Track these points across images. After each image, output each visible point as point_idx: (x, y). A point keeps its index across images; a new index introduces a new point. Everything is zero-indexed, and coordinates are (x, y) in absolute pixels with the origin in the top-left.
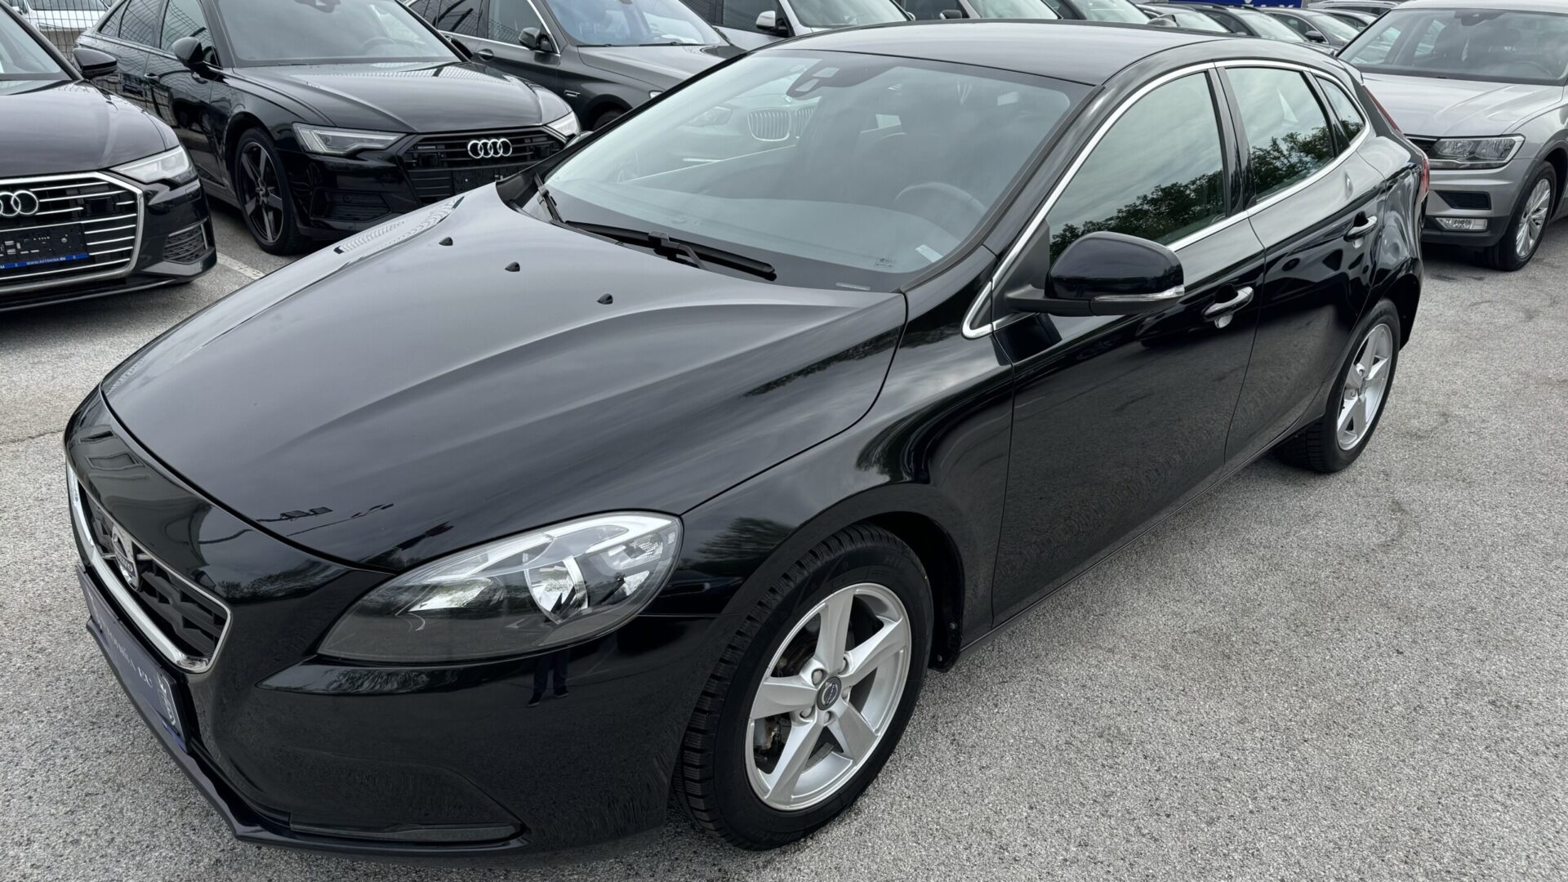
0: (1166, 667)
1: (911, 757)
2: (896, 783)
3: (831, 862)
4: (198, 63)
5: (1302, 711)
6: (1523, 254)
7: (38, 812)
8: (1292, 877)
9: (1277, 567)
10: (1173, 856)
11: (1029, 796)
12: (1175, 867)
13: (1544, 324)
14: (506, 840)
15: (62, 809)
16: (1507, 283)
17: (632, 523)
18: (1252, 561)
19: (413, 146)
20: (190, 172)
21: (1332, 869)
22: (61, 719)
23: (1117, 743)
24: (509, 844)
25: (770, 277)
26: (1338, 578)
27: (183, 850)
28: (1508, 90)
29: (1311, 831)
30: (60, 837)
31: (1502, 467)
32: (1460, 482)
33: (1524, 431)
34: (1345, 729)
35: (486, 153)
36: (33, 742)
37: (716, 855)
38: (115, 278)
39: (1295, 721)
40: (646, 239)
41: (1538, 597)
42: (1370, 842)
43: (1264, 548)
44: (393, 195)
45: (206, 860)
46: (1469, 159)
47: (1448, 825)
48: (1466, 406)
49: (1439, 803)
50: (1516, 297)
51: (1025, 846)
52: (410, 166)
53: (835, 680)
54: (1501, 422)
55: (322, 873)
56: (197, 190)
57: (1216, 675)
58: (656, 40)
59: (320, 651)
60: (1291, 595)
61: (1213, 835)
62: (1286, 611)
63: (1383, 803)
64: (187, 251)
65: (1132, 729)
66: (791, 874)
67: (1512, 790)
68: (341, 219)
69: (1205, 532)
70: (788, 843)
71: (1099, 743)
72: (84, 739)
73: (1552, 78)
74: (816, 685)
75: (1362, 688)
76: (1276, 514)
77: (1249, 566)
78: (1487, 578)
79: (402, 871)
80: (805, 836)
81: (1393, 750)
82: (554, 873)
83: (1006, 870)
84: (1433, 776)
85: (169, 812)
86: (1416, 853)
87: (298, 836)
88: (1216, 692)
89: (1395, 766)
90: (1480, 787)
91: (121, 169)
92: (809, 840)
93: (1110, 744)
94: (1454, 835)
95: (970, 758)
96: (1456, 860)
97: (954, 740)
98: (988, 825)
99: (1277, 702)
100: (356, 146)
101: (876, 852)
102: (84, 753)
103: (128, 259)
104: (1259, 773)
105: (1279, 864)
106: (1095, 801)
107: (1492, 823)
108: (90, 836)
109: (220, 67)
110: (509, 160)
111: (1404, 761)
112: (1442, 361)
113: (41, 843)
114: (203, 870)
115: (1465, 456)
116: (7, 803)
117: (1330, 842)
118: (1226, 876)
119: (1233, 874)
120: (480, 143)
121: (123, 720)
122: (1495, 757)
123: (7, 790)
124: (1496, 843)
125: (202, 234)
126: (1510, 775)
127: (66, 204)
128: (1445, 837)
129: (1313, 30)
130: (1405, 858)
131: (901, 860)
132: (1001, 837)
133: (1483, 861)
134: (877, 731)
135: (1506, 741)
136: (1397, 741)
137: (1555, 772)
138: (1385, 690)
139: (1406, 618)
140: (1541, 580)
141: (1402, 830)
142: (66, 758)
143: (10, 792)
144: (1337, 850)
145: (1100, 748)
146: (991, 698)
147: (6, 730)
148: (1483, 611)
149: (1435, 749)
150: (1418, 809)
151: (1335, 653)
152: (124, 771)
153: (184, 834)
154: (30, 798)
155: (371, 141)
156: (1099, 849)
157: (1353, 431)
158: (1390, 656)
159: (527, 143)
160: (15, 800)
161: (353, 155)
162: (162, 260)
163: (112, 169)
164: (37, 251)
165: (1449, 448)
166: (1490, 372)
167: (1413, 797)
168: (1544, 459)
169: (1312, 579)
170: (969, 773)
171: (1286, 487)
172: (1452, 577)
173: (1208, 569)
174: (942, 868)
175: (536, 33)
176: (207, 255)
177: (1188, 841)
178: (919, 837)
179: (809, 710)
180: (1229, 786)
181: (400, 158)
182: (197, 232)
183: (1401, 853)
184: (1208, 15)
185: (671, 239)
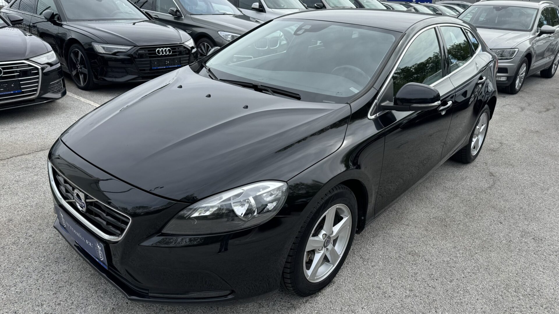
0: (427, 230)
1: (348, 263)
2: (345, 272)
3: (328, 300)
4: (53, 20)
5: (473, 243)
6: (518, 88)
7: (43, 294)
8: (480, 298)
9: (456, 196)
10: (441, 293)
11: (390, 275)
12: (442, 297)
13: (527, 112)
14: (226, 296)
15: (52, 293)
16: (513, 98)
17: (271, 184)
18: (448, 194)
19: (137, 51)
20: (56, 60)
21: (493, 295)
22: (43, 260)
23: (415, 256)
24: (228, 297)
25: (299, 99)
26: (477, 199)
27: (100, 305)
28: (512, 33)
29: (484, 283)
30: (53, 303)
31: (522, 161)
32: (510, 166)
33: (527, 148)
34: (488, 249)
35: (163, 53)
36: (35, 269)
37: (288, 299)
38: (31, 99)
39: (472, 247)
40: (252, 85)
41: (541, 203)
42: (503, 286)
43: (451, 189)
44: (129, 68)
45: (109, 308)
46: (501, 57)
47: (527, 279)
48: (507, 140)
49: (523, 272)
50: (517, 103)
51: (392, 292)
52: (135, 58)
53: (329, 237)
54: (519, 145)
55: (152, 311)
56: (60, 67)
57: (443, 232)
58: (217, 13)
59: (163, 232)
60: (463, 205)
61: (453, 285)
62: (462, 210)
63: (505, 273)
64: (57, 89)
65: (419, 251)
66: (315, 305)
67: (545, 267)
68: (110, 77)
69: (431, 184)
70: (313, 294)
71: (410, 256)
72: (54, 267)
73: (526, 29)
74: (324, 239)
75: (491, 235)
76: (453, 178)
77: (447, 195)
78: (524, 197)
79: (180, 309)
80: (318, 292)
81: (505, 255)
82: (234, 307)
83: (387, 300)
84: (519, 263)
85: (91, 292)
86: (518, 289)
87: (151, 298)
88: (445, 238)
89: (506, 261)
90: (535, 266)
91: (33, 59)
92: (319, 293)
93: (413, 257)
94: (529, 283)
95: (368, 263)
96: (531, 291)
97: (361, 257)
98: (378, 285)
99: (465, 241)
100: (116, 51)
101: (343, 296)
102: (55, 272)
103: (36, 92)
104: (464, 264)
105: (475, 294)
106: (412, 276)
107: (540, 278)
108: (64, 302)
109: (61, 21)
110: (171, 56)
111: (509, 259)
112: (497, 125)
113: (46, 305)
114: (108, 312)
115: (510, 157)
116: (30, 291)
117: (490, 286)
118: (459, 299)
119: (461, 298)
120: (161, 50)
121: (67, 260)
122: (537, 256)
123: (29, 287)
124: (543, 284)
125: (61, 83)
126: (543, 262)
127: (13, 72)
128: (526, 283)
129: (439, 11)
130: (515, 291)
131: (352, 298)
132: (383, 289)
133: (539, 290)
134: (340, 254)
135: (540, 251)
136: (505, 252)
137: (557, 260)
138: (499, 235)
139: (501, 211)
140: (542, 198)
141: (512, 281)
142: (49, 274)
143: (30, 287)
144: (493, 289)
145: (410, 258)
146: (371, 242)
147: (24, 265)
148: (525, 208)
149: (518, 255)
150: (516, 274)
151: (481, 224)
152: (71, 278)
153: (99, 299)
154: (38, 289)
155: (121, 49)
156: (416, 292)
157: (475, 149)
158: (498, 224)
159: (177, 50)
160: (33, 290)
161: (115, 54)
162: (48, 93)
163: (29, 59)
164: (3, 89)
165: (504, 155)
166: (513, 128)
167: (514, 271)
168: (535, 157)
169: (468, 199)
170: (369, 268)
171: (454, 169)
172: (513, 197)
173: (434, 197)
174: (366, 300)
175: (175, 10)
176: (63, 90)
177: (445, 288)
178: (356, 290)
179: (321, 248)
180: (454, 269)
181: (132, 55)
182: (59, 82)
183: (513, 289)
184: (404, 6)
185: (261, 86)
